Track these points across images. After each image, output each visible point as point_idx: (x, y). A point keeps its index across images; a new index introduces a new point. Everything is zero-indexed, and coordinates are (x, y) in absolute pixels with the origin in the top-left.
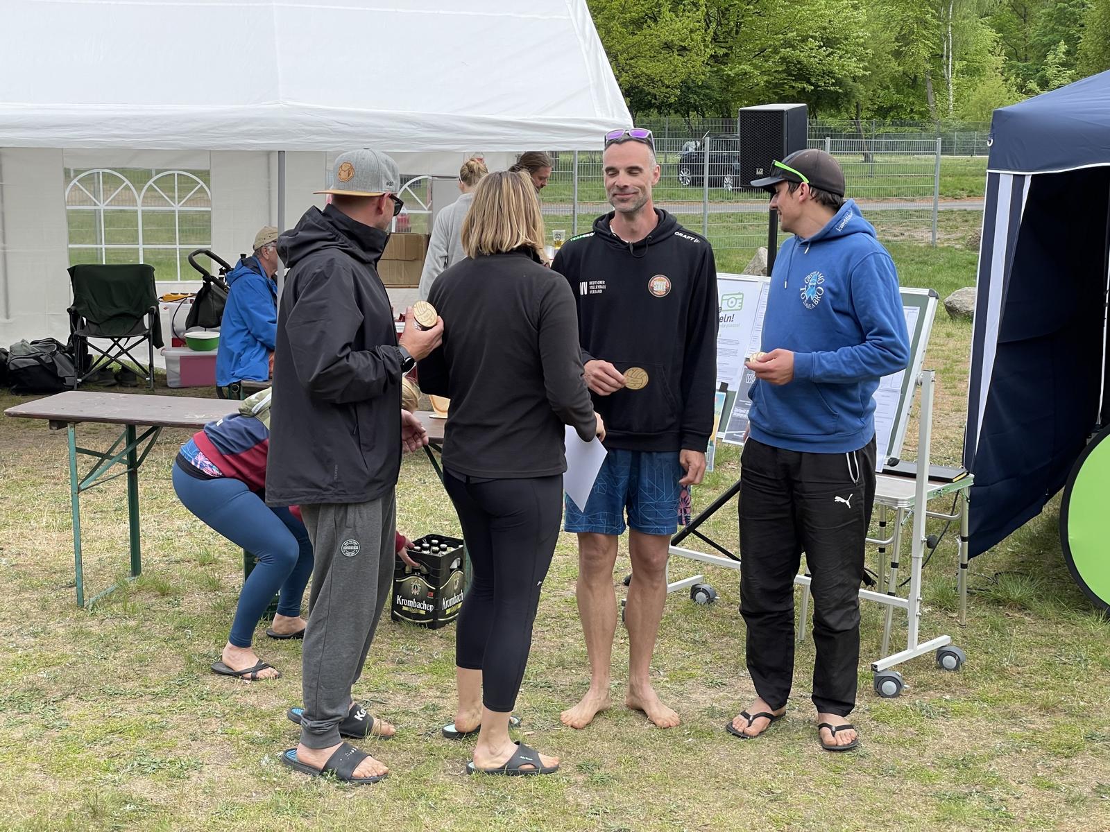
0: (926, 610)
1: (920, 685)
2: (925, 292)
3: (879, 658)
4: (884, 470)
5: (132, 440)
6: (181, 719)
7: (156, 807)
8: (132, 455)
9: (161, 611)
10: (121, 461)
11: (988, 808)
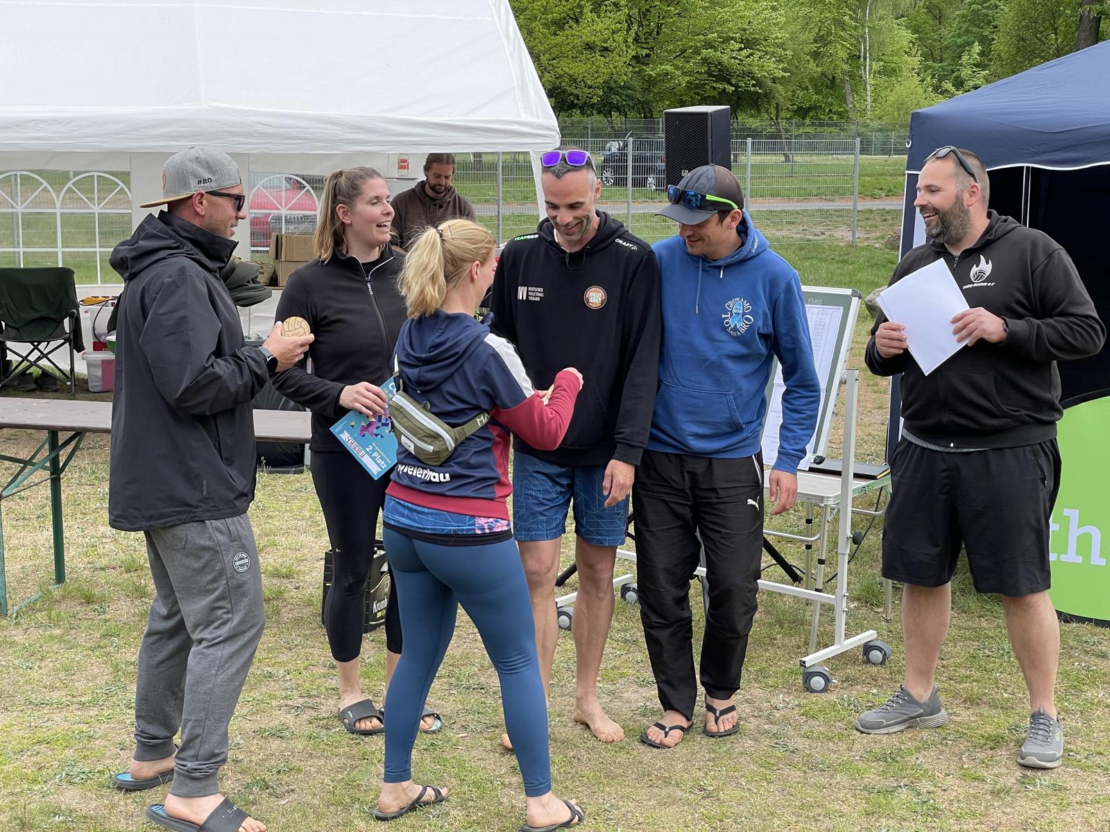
0: (852, 606)
1: (847, 679)
2: (849, 292)
3: (807, 654)
4: (810, 468)
5: (54, 446)
6: (109, 728)
7: (85, 817)
8: (55, 461)
9: (86, 619)
10: (44, 468)
11: (916, 801)
